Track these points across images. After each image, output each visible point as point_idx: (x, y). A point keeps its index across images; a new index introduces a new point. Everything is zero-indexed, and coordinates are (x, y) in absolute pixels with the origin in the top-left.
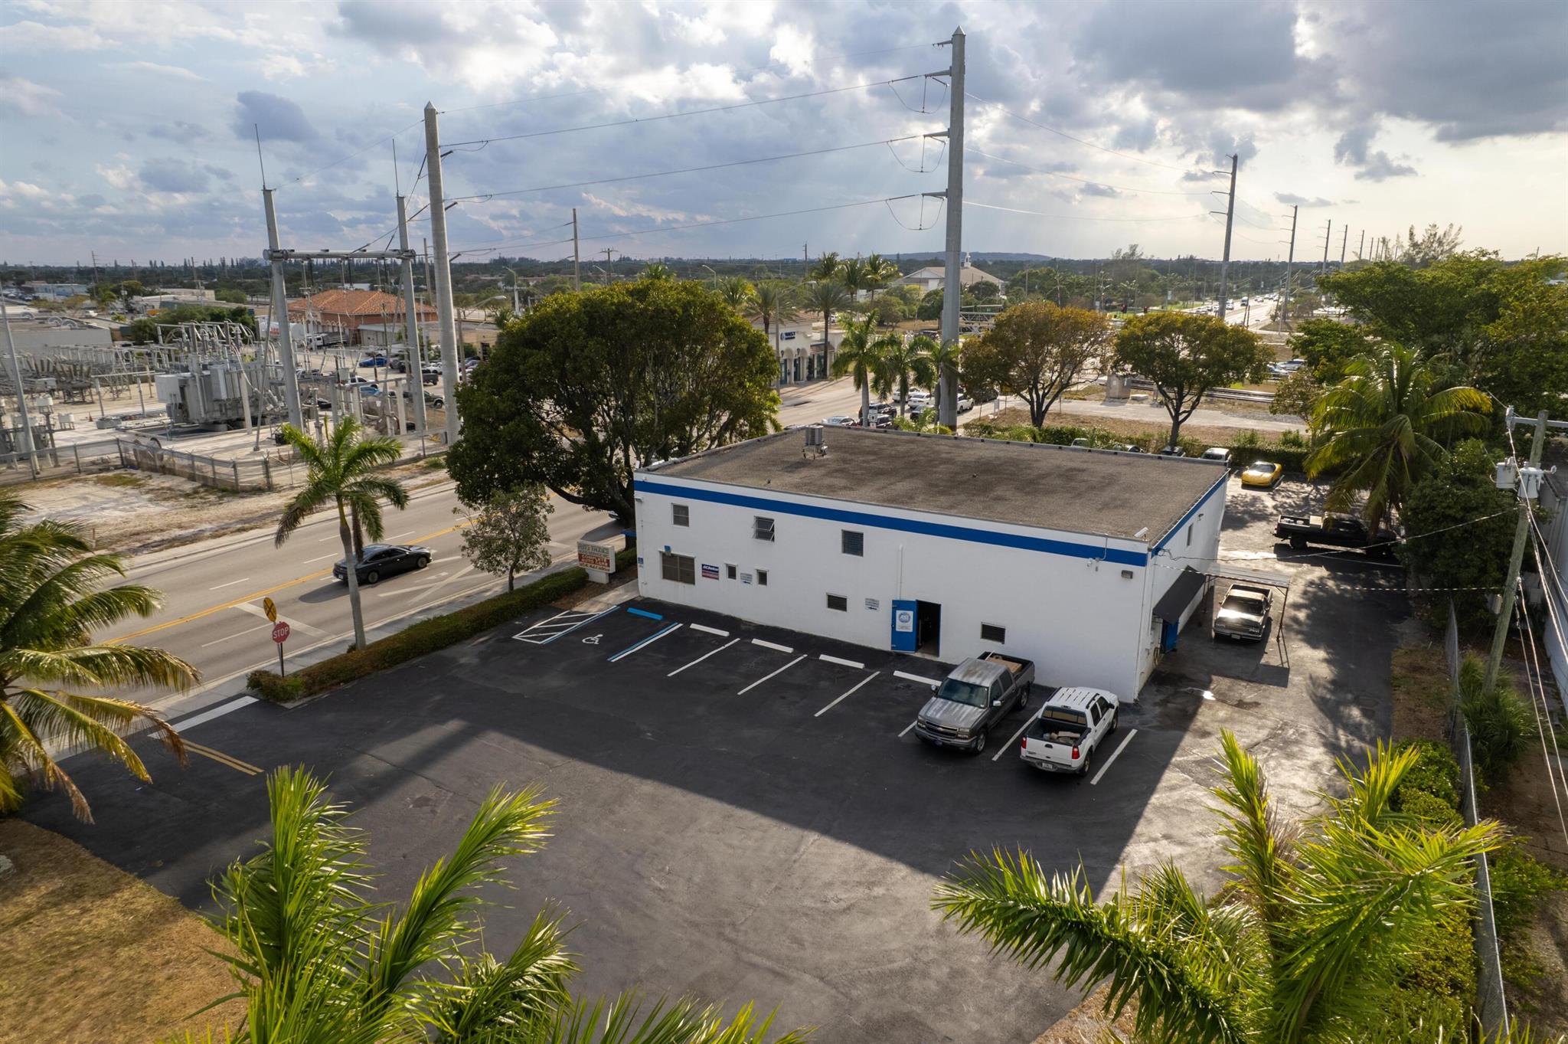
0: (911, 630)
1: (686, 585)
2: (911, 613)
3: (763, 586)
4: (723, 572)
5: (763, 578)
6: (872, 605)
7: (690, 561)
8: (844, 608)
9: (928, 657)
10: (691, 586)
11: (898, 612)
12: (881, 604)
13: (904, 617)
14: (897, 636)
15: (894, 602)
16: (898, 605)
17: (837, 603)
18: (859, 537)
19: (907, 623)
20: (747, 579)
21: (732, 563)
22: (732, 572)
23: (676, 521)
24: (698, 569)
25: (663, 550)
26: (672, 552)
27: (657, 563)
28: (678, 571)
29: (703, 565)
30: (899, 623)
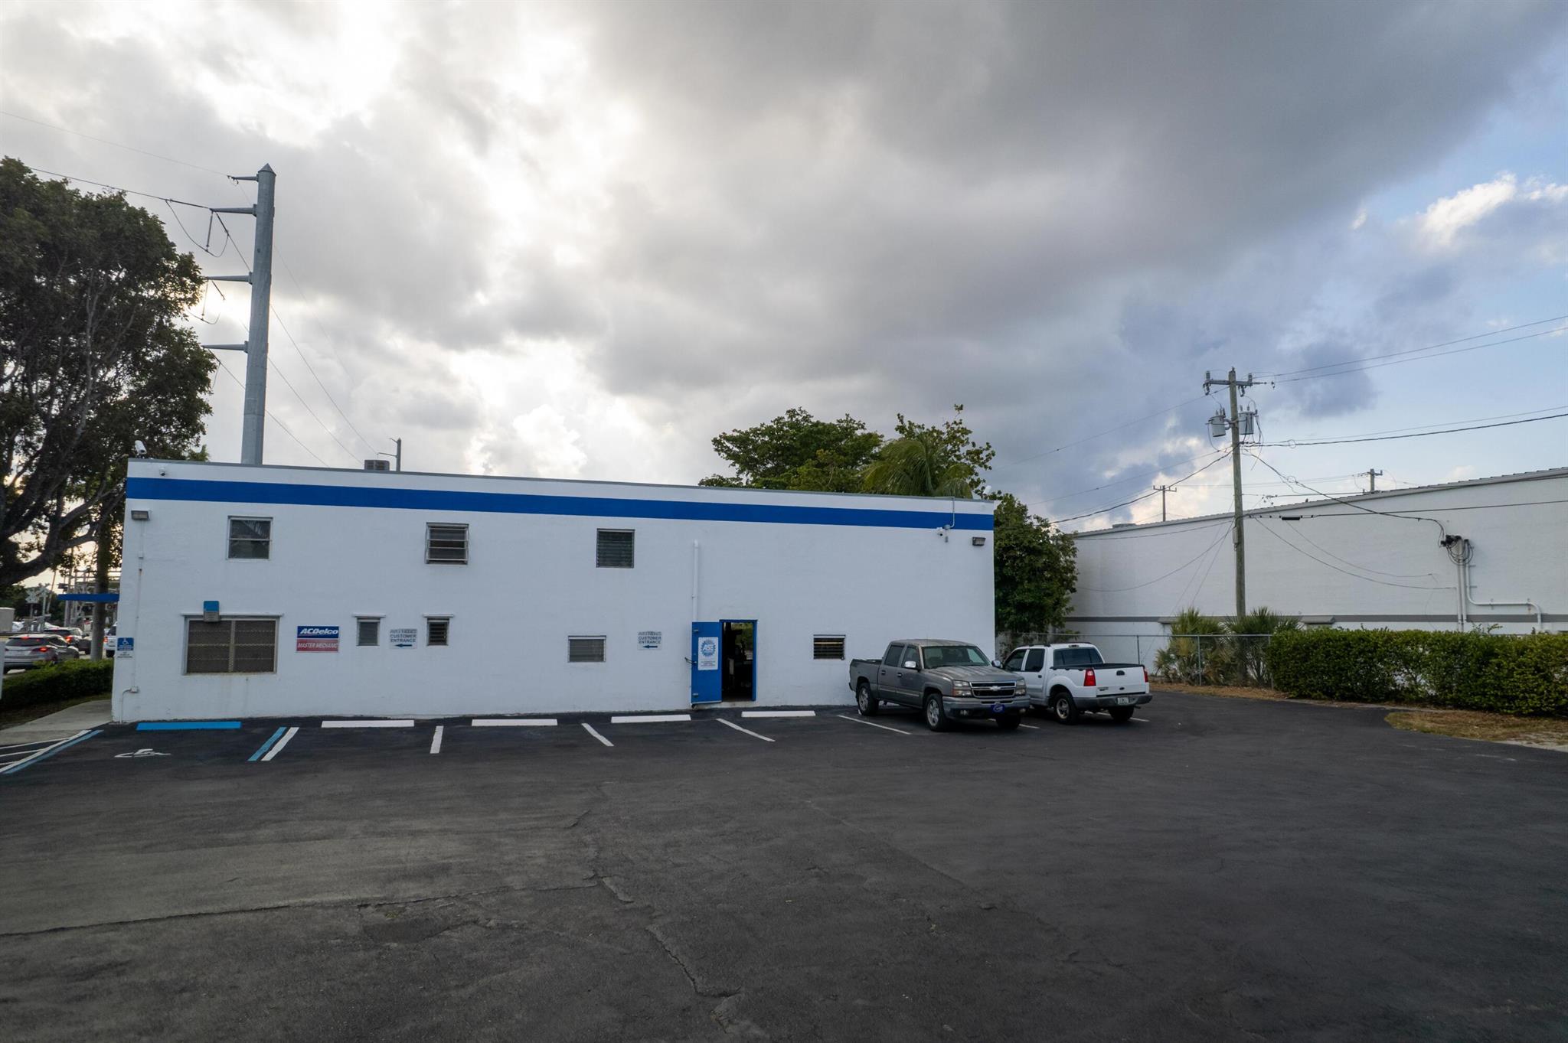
0: (716, 667)
1: (255, 678)
2: (716, 640)
3: (438, 648)
4: (349, 633)
5: (438, 632)
6: (650, 641)
7: (267, 625)
8: (598, 656)
9: (741, 705)
10: (264, 676)
11: (701, 640)
12: (663, 637)
13: (708, 649)
14: (699, 678)
15: (694, 624)
16: (700, 629)
17: (587, 650)
18: (628, 537)
19: (710, 659)
20: (404, 639)
21: (372, 613)
22: (368, 631)
23: (236, 551)
24: (285, 640)
25: (199, 611)
26: (222, 612)
27: (175, 643)
28: (232, 651)
29: (300, 629)
30: (701, 657)
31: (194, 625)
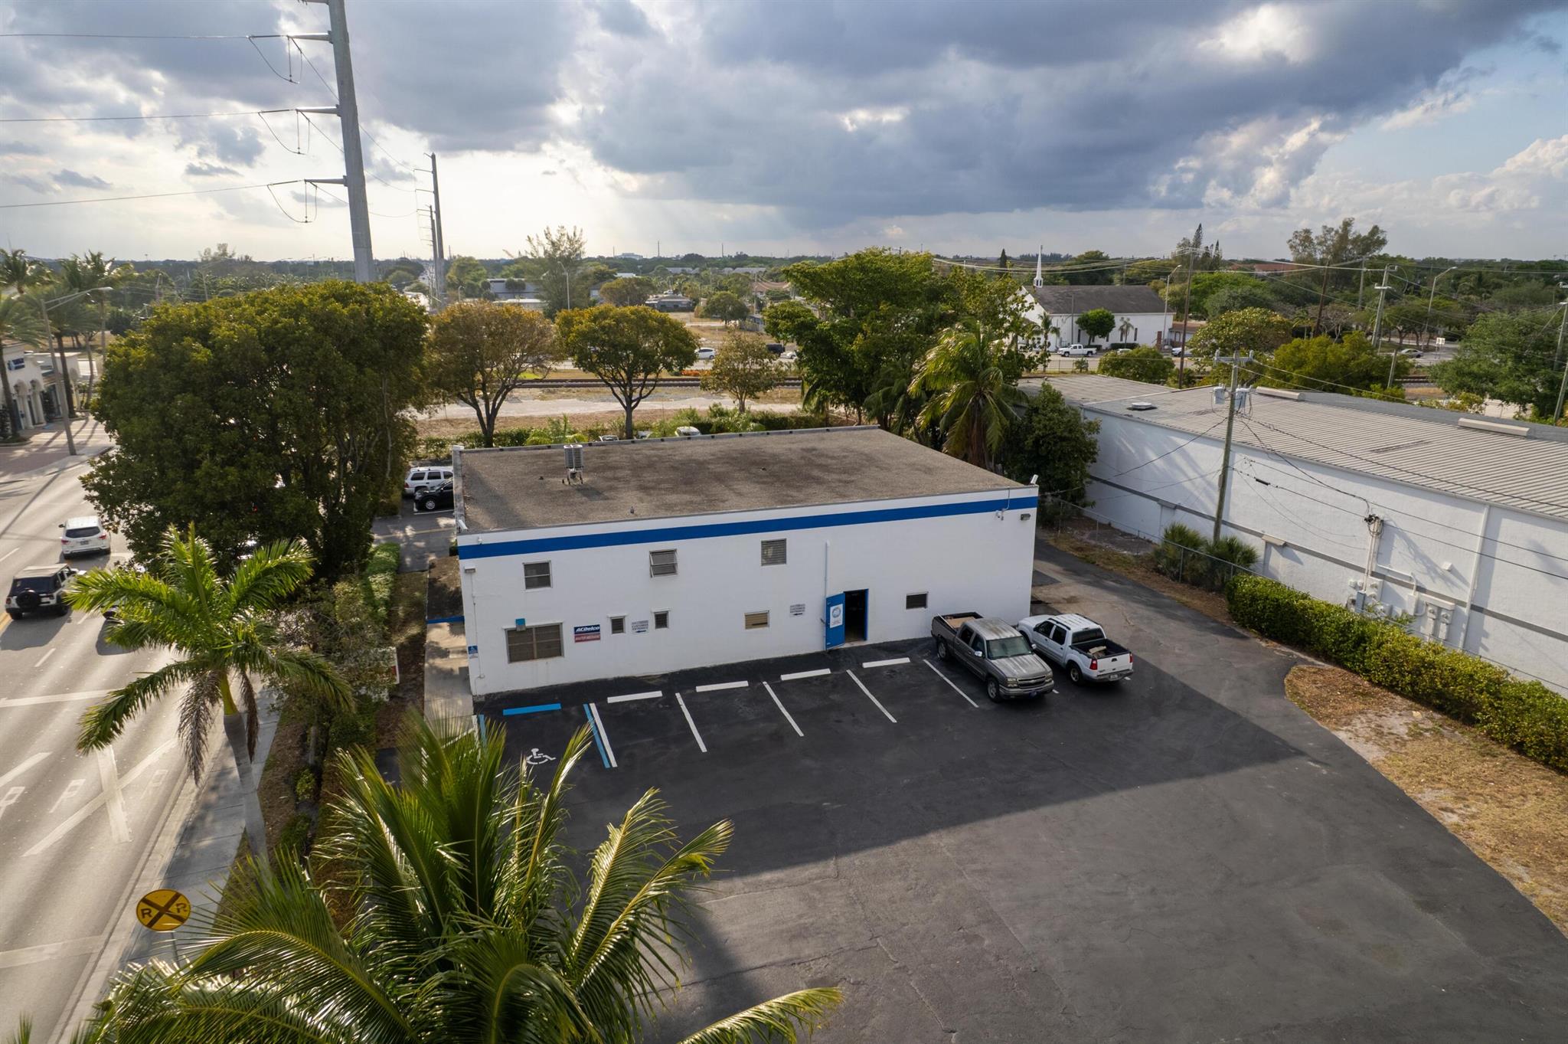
0: (841, 623)
1: (550, 661)
2: (841, 606)
3: (663, 630)
4: (606, 628)
5: (661, 620)
6: (798, 610)
7: (556, 629)
8: (765, 624)
9: (857, 644)
10: (557, 659)
11: (832, 608)
12: (806, 607)
13: (836, 613)
14: (830, 634)
15: (828, 600)
16: (831, 601)
17: (758, 621)
18: (782, 544)
19: (837, 618)
20: (641, 628)
21: (617, 614)
22: (618, 625)
23: (530, 584)
24: (568, 636)
25: (513, 626)
26: (528, 624)
27: (500, 646)
28: (535, 646)
29: (576, 628)
30: (832, 619)
31: (510, 633)
